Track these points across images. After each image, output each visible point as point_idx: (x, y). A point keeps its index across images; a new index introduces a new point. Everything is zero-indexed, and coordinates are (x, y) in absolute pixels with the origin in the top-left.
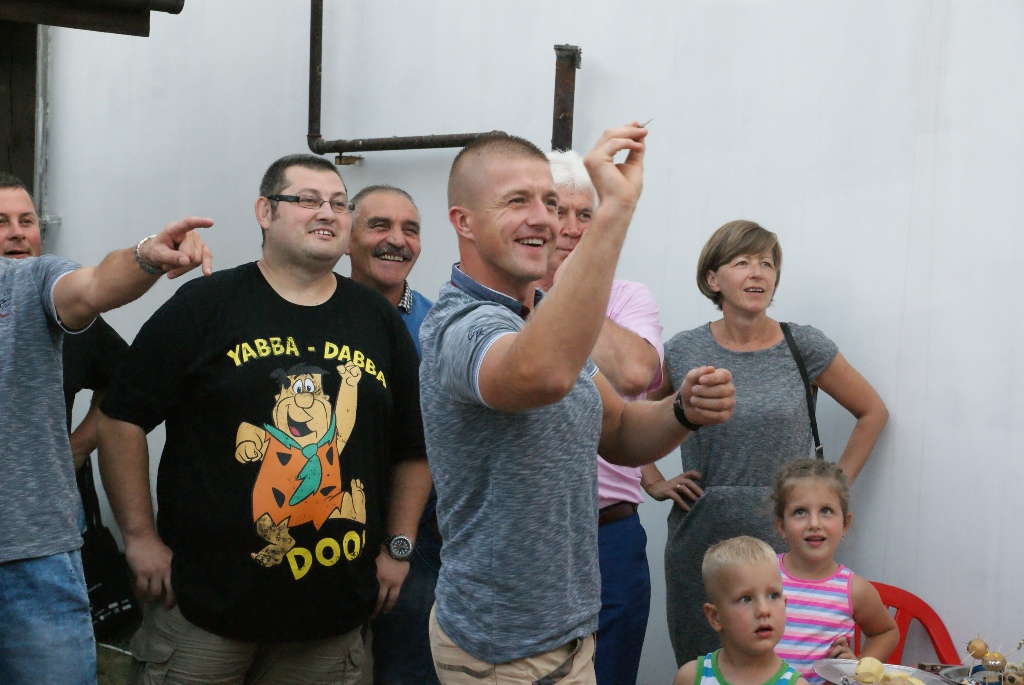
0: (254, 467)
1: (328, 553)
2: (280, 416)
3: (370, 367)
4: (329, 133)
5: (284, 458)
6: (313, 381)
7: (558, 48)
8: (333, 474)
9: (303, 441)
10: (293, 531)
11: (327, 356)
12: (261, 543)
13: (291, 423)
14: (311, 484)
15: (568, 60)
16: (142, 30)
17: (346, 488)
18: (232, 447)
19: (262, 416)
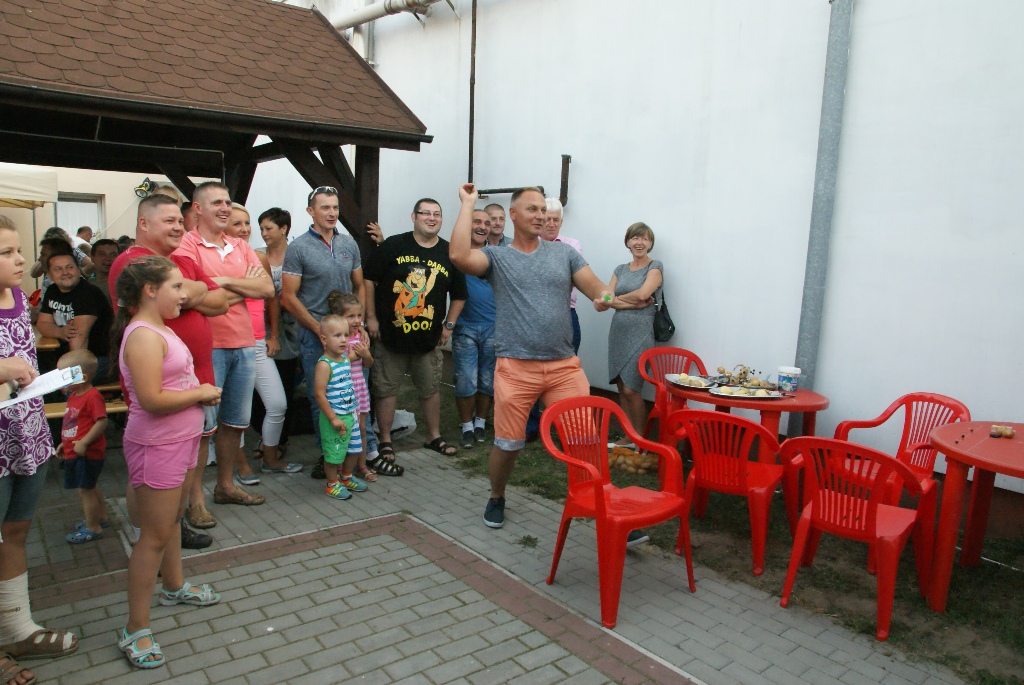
0: (397, 295)
1: (416, 326)
2: (409, 280)
3: (441, 268)
5: (407, 294)
6: (422, 271)
7: (563, 156)
8: (422, 302)
9: (414, 290)
10: (406, 318)
11: (428, 264)
13: (412, 284)
14: (414, 303)
15: (566, 160)
16: (418, 149)
17: (426, 307)
18: (392, 287)
19: (403, 279)
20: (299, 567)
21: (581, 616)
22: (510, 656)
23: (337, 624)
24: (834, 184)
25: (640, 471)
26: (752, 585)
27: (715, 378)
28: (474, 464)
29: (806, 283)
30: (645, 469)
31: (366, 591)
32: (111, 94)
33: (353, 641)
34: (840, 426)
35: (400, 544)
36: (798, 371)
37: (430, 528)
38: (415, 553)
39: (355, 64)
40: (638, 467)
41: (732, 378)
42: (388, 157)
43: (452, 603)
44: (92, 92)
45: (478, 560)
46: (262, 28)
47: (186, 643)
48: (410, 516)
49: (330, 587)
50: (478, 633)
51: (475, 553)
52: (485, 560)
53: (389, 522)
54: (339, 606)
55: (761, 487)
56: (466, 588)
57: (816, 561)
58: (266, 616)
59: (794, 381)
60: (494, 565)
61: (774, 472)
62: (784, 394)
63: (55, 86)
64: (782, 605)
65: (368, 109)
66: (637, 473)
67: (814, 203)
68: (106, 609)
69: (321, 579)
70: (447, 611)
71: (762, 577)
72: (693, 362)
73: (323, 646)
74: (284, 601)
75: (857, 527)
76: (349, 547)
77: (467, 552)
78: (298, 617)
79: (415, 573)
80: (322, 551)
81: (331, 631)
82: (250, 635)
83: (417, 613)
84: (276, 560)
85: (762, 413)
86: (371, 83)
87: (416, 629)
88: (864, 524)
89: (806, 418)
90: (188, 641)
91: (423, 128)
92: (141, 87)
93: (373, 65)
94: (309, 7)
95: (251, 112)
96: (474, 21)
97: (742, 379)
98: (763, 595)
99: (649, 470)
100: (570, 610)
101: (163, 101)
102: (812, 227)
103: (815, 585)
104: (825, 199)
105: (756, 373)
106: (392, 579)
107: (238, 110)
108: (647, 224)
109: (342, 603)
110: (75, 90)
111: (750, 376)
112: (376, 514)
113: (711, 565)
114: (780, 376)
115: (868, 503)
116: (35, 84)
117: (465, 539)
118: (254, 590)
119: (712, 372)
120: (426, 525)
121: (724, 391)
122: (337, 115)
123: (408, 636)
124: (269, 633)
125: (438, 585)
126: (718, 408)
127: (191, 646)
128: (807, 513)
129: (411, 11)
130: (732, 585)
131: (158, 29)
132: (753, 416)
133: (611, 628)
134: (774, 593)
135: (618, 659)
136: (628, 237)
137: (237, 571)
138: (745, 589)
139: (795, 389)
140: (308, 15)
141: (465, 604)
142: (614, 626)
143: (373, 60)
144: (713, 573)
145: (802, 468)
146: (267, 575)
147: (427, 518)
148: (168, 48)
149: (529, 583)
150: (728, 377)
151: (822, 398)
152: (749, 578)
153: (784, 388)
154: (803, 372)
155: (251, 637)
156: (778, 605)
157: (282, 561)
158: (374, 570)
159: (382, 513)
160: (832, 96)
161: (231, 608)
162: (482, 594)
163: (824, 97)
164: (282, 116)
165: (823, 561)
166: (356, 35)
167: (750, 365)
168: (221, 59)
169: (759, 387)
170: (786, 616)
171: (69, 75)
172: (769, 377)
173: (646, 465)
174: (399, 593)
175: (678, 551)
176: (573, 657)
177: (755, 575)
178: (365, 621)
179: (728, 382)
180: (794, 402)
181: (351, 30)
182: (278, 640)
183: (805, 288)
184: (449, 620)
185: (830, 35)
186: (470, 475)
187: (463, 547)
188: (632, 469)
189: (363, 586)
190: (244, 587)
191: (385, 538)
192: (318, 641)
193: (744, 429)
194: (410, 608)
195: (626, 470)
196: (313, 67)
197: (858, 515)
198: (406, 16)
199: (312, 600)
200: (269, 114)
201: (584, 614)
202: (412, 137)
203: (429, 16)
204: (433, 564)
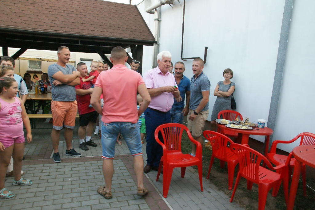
4: (183, 57)
7: (205, 47)
20: (90, 165)
21: (159, 192)
22: (127, 200)
23: (87, 182)
27: (235, 122)
33: (88, 187)
34: (275, 141)
35: (122, 163)
38: (124, 166)
41: (241, 122)
46: (115, 12)
49: (93, 171)
50: (124, 192)
56: (131, 178)
58: (71, 176)
59: (262, 124)
62: (254, 129)
64: (230, 201)
65: (139, 34)
67: (277, 62)
68: (35, 168)
69: (93, 169)
70: (120, 184)
72: (238, 116)
73: (79, 187)
74: (79, 173)
78: (79, 178)
79: (120, 171)
81: (85, 183)
82: (64, 181)
89: (267, 138)
91: (154, 39)
92: (71, 30)
96: (184, 6)
98: (227, 197)
100: (157, 190)
102: (276, 70)
103: (248, 197)
104: (280, 60)
107: (96, 35)
108: (231, 69)
109: (93, 176)
110: (53, 32)
112: (122, 154)
114: (257, 122)
118: (74, 169)
122: (127, 36)
124: (69, 181)
125: (123, 176)
127: (48, 180)
129: (168, 4)
130: (218, 192)
131: (83, 14)
133: (165, 198)
135: (159, 208)
136: (224, 73)
137: (73, 163)
138: (221, 194)
141: (127, 183)
142: (166, 197)
143: (160, 19)
144: (214, 186)
146: (80, 166)
148: (83, 19)
149: (151, 180)
152: (226, 190)
153: (259, 127)
156: (229, 201)
157: (86, 163)
159: (124, 153)
162: (134, 180)
166: (155, 12)
168: (98, 21)
171: (53, 28)
176: (146, 204)
177: (229, 190)
178: (95, 182)
182: (70, 183)
183: (273, 92)
184: (118, 186)
190: (72, 168)
191: (119, 161)
192: (79, 185)
195: (210, 149)
196: (127, 22)
198: (167, 6)
199: (86, 174)
202: (152, 42)
203: (174, 5)
204: (127, 170)
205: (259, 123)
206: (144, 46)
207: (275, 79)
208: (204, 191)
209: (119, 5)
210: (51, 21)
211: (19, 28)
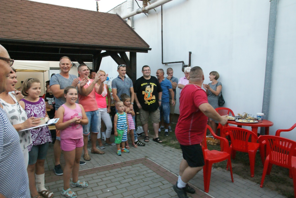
0: (144, 95)
1: (151, 102)
2: (146, 90)
3: (155, 84)
4: (164, 62)
5: (147, 94)
6: (149, 86)
7: (189, 52)
8: (151, 95)
9: (148, 92)
10: (148, 101)
11: (150, 84)
12: (145, 102)
13: (147, 91)
14: (149, 96)
15: (190, 53)
16: (147, 52)
17: (153, 96)
18: (142, 93)
19: (144, 90)
20: (116, 173)
23: (127, 190)
24: (273, 57)
25: (215, 144)
26: (251, 180)
27: (237, 117)
28: (166, 142)
29: (265, 87)
30: (216, 144)
31: (135, 180)
32: (63, 42)
33: (132, 195)
34: (277, 131)
35: (145, 167)
36: (263, 114)
37: (154, 162)
38: (149, 169)
39: (129, 29)
40: (214, 143)
41: (242, 117)
42: (139, 55)
43: (160, 184)
44: (59, 41)
45: (167, 171)
46: (103, 21)
47: (85, 194)
48: (147, 158)
49: (125, 179)
50: (168, 193)
51: (166, 169)
52: (169, 171)
53: (141, 160)
54: (128, 184)
55: (253, 150)
56: (164, 179)
57: (271, 173)
58: (107, 187)
59: (262, 117)
60: (172, 173)
61: (256, 145)
62: (259, 121)
63: (50, 41)
64: (261, 187)
65: (133, 42)
66: (214, 145)
69: (122, 176)
70: (159, 187)
71: (254, 178)
72: (230, 112)
73: (123, 196)
74: (112, 182)
75: (285, 163)
76: (130, 167)
77: (164, 169)
78: (116, 187)
79: (149, 175)
80: (123, 168)
81: (126, 192)
82: (103, 192)
83: (150, 187)
84: (110, 171)
85: (252, 127)
86: (133, 34)
87: (150, 192)
88: (287, 162)
89: (266, 129)
90: (86, 193)
91: (148, 46)
92: (71, 39)
93: (133, 28)
94: (115, 14)
95: (101, 44)
96: (162, 14)
97: (245, 117)
98: (255, 183)
99: (217, 144)
100: (195, 187)
101: (77, 43)
102: (266, 70)
103: (271, 181)
105: (250, 115)
106: (142, 177)
107: (97, 44)
109: (129, 184)
110: (55, 41)
111: (248, 116)
112: (138, 157)
113: (237, 174)
114: (257, 116)
115: (288, 156)
116: (45, 40)
117: (164, 165)
118: (104, 179)
119: (236, 115)
120: (152, 161)
121: (240, 121)
122: (124, 44)
123: (147, 194)
124: (108, 192)
125: (156, 178)
126: (238, 126)
127: (87, 195)
128: (268, 158)
129: (144, 13)
130: (244, 180)
131: (75, 23)
132: (249, 128)
133: (207, 192)
134: (258, 183)
137: (99, 174)
138: (249, 181)
139: (262, 120)
140: (115, 16)
141: (164, 184)
143: (133, 27)
144: (238, 176)
145: (265, 145)
146: (107, 175)
147: (152, 158)
148: (78, 28)
150: (241, 116)
151: (270, 122)
152: (249, 178)
153: (259, 119)
154: (265, 114)
155: (103, 193)
156: (259, 187)
157: (111, 171)
158: (137, 174)
159: (140, 157)
160: (271, 30)
161: (98, 184)
162: (169, 182)
163: (269, 31)
164: (109, 45)
165: (273, 173)
166: (129, 20)
167: (248, 113)
168: (92, 30)
169: (251, 119)
170: (262, 190)
171: (53, 38)
172: (254, 116)
173: (216, 143)
174: (145, 181)
175: (227, 169)
177: (251, 177)
178: (135, 189)
179: (241, 118)
180: (262, 124)
181: (127, 19)
182: (111, 194)
183: (264, 89)
184: (159, 189)
185: (270, 11)
186: (165, 146)
187: (163, 167)
188: (212, 144)
189: (134, 178)
190: (101, 178)
191: (140, 165)
192: (122, 194)
193: (247, 133)
194: (148, 185)
195: (210, 144)
196: (117, 30)
197: (285, 159)
198: (142, 14)
199: (120, 182)
200: (105, 44)
201: (199, 188)
202: (145, 49)
203: (149, 14)
204: (154, 173)
205: (259, 116)
206: (137, 53)
207: (265, 77)
208: (235, 182)
209: (103, 14)
210: (48, 31)
211: (20, 39)
